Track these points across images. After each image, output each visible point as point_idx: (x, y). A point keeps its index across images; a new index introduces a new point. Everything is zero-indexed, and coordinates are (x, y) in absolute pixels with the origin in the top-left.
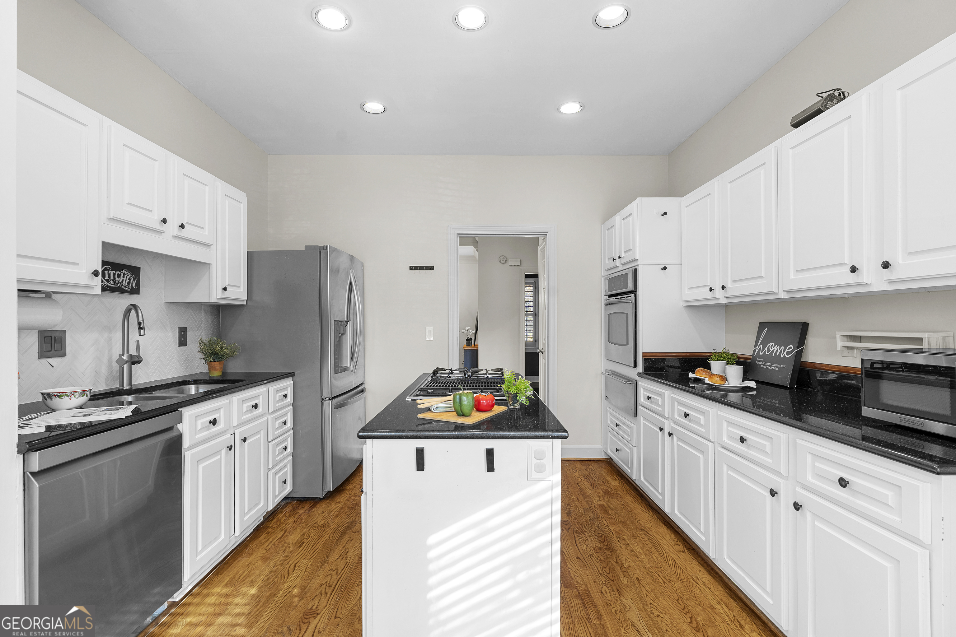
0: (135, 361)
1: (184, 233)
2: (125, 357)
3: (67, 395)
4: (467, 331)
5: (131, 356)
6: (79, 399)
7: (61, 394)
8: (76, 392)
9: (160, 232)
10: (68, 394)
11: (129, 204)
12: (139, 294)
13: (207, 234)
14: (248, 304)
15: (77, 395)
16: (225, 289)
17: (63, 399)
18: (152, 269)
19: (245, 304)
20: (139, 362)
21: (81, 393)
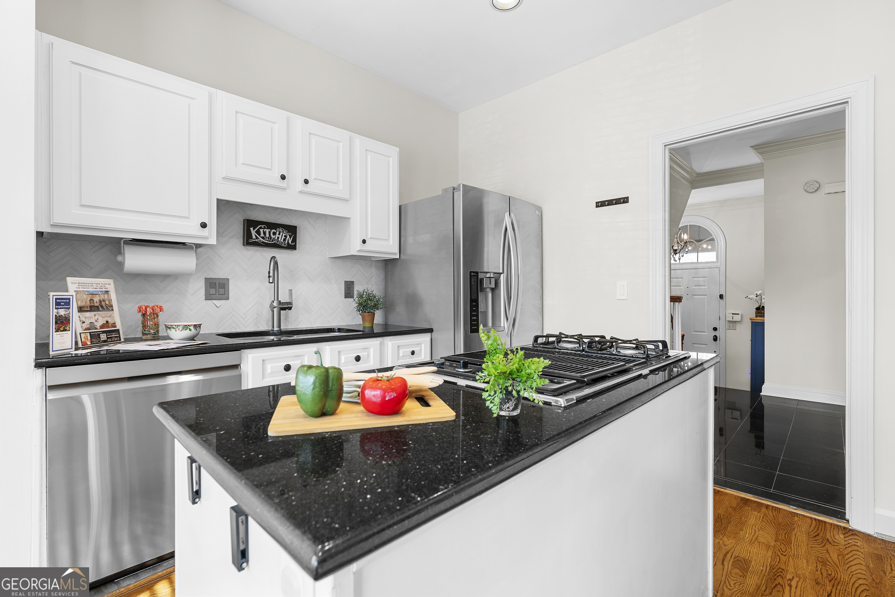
0: (286, 307)
1: (309, 188)
2: (275, 304)
5: (280, 303)
6: (182, 331)
8: (179, 326)
9: (284, 189)
11: (243, 164)
12: (296, 249)
13: (341, 188)
14: (402, 257)
15: (181, 328)
16: (364, 242)
18: (315, 228)
19: (397, 257)
20: (290, 308)
21: (183, 327)
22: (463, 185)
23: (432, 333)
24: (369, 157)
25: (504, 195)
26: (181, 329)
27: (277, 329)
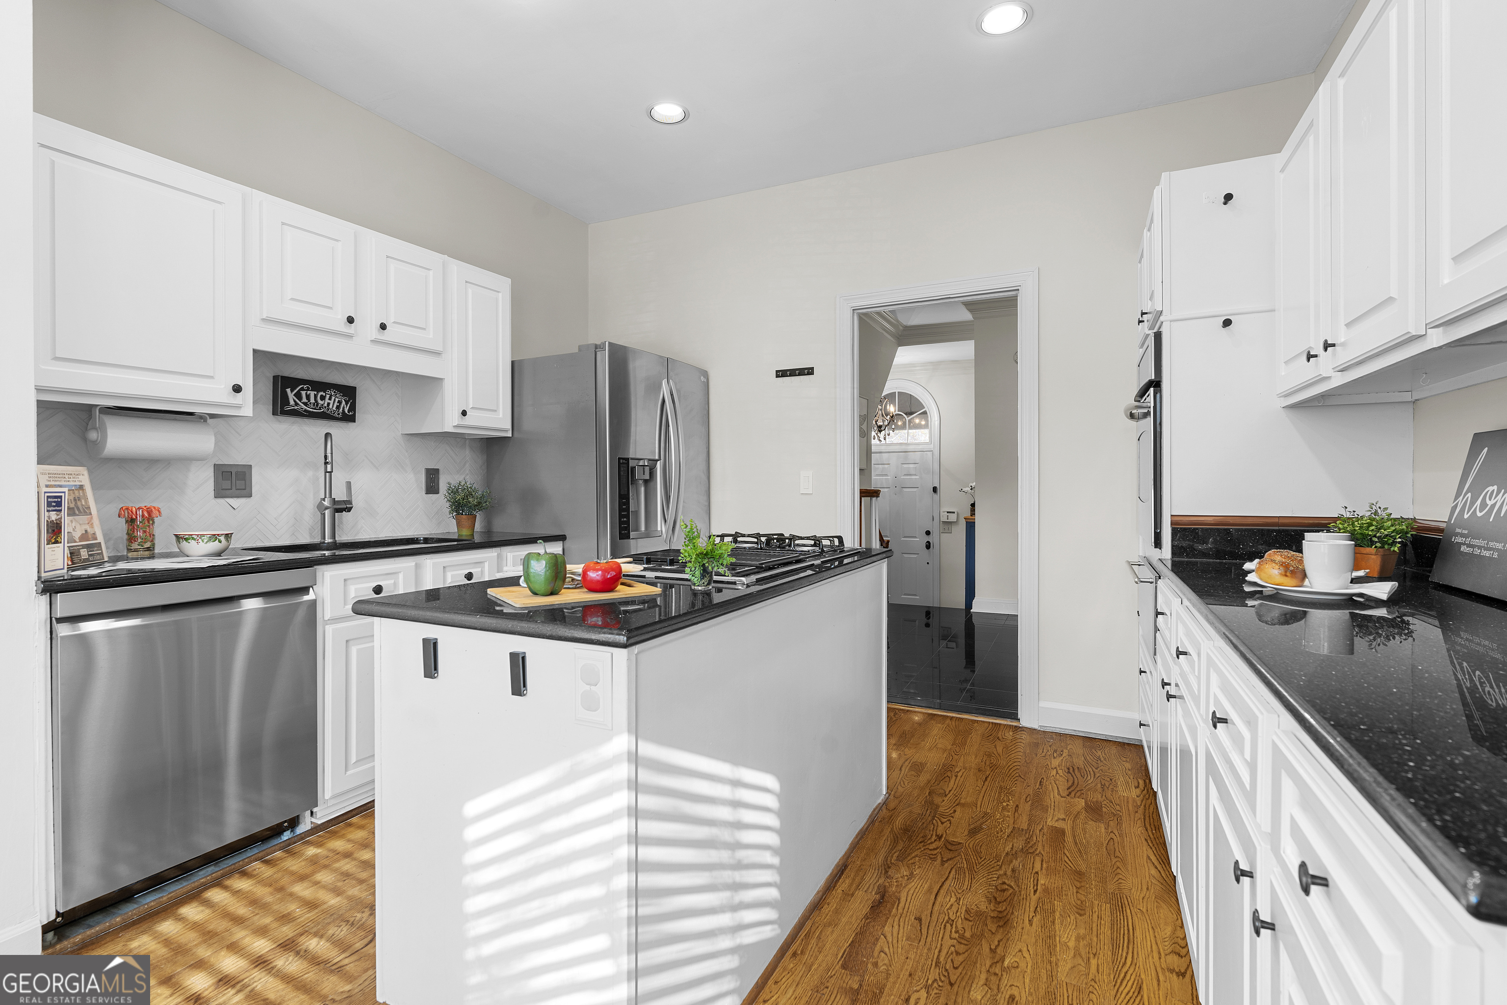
0: (342, 507)
1: (386, 336)
2: (326, 503)
3: (193, 539)
4: (971, 489)
5: (334, 501)
6: (208, 544)
7: (187, 536)
8: (204, 535)
9: (350, 336)
10: (195, 537)
11: (292, 299)
12: (355, 422)
13: (431, 336)
14: (516, 435)
15: (206, 539)
16: (464, 413)
17: (189, 543)
18: (381, 390)
19: (510, 435)
20: (349, 510)
21: (210, 537)
22: (609, 343)
23: (565, 542)
24: (470, 292)
25: (661, 357)
26: (206, 541)
27: (330, 541)
